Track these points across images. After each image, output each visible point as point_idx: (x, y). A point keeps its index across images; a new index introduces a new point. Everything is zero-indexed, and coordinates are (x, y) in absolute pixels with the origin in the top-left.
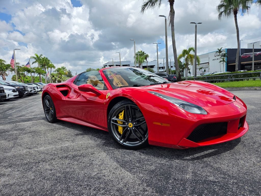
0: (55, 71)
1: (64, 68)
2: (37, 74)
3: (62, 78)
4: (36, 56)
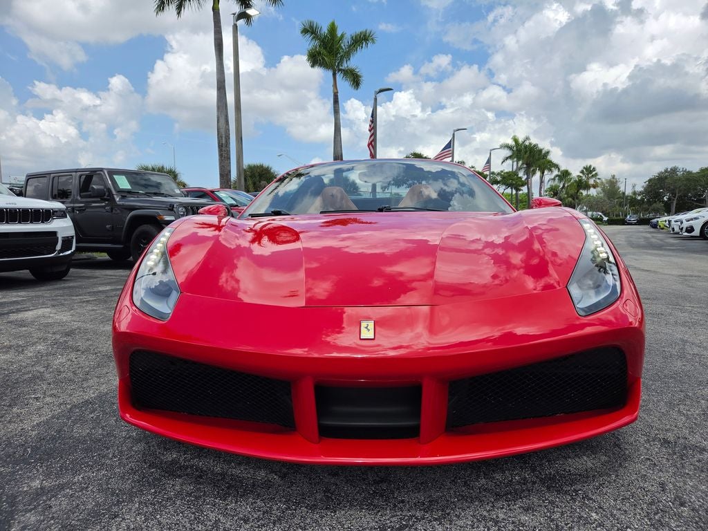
0: (554, 179)
1: (589, 171)
2: (504, 187)
3: (577, 198)
4: (514, 143)
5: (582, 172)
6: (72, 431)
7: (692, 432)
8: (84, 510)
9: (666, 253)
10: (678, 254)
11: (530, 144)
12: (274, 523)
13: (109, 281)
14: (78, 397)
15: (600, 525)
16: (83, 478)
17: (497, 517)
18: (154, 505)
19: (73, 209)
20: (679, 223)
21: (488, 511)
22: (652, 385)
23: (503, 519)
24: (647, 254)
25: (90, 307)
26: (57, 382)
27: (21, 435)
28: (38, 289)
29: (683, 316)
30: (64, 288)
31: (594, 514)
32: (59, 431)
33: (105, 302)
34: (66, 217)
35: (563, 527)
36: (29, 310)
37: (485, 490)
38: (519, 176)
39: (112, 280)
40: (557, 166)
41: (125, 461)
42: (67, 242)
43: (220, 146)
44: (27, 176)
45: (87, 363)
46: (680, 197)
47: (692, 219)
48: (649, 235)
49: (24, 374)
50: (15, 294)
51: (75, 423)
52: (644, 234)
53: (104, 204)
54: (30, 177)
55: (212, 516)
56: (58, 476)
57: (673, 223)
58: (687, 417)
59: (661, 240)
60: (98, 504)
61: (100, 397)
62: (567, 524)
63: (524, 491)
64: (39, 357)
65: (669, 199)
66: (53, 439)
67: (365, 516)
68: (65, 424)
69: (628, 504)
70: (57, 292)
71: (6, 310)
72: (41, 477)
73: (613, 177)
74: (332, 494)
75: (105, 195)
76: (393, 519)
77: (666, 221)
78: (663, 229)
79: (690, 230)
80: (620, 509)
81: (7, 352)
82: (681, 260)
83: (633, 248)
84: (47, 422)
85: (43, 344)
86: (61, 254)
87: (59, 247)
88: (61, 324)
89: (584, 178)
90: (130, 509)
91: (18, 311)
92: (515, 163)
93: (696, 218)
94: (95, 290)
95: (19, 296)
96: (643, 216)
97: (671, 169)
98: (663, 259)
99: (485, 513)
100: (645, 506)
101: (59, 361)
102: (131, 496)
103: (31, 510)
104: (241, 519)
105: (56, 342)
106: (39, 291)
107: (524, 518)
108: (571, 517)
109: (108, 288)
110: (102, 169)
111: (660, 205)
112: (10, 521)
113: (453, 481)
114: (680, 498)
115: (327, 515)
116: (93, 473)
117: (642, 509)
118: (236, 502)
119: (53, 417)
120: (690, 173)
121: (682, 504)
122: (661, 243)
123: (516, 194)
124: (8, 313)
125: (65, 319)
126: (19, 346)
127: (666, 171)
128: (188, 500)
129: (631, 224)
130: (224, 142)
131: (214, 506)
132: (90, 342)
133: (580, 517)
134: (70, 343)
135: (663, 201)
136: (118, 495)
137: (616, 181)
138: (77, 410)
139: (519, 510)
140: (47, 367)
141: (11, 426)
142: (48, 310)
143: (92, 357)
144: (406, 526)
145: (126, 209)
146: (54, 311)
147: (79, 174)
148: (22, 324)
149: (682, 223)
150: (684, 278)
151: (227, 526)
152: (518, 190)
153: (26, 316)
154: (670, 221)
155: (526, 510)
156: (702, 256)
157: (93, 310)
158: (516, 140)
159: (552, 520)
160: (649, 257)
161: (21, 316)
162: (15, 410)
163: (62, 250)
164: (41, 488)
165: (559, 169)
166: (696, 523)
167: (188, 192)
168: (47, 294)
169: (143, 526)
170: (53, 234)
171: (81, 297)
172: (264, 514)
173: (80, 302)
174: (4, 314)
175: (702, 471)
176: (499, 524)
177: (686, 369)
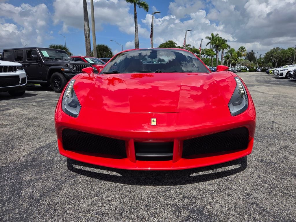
0: (228, 52)
1: (242, 49)
2: (207, 56)
3: (237, 61)
4: (211, 37)
5: (239, 49)
6: (39, 158)
7: (272, 157)
8: (48, 187)
9: (271, 85)
10: (276, 85)
11: (218, 37)
12: (119, 191)
13: (42, 96)
14: (39, 145)
15: (236, 190)
16: (46, 175)
17: (199, 187)
18: (75, 185)
19: (24, 65)
20: (277, 72)
21: (196, 186)
22: (259, 139)
23: (202, 188)
24: (263, 85)
25: (36, 108)
26: (29, 139)
27: (18, 160)
28: (12, 100)
29: (274, 112)
30: (24, 99)
31: (234, 186)
32: (33, 158)
33: (42, 106)
34: (23, 69)
35: (222, 191)
36: (11, 109)
37: (195, 178)
38: (213, 51)
39: (44, 96)
40: (229, 47)
41: (61, 169)
42: (24, 80)
43: (86, 37)
44: (3, 51)
45: (40, 132)
46: (279, 60)
47: (283, 70)
48: (265, 77)
49: (15, 136)
50: (4, 102)
51: (39, 155)
52: (263, 76)
53: (37, 63)
54: (5, 51)
55: (97, 188)
56: (36, 175)
57: (275, 72)
58: (271, 152)
59: (269, 79)
60: (53, 185)
61: (47, 145)
62: (224, 190)
63: (209, 178)
64: (19, 129)
65: (275, 61)
66: (32, 161)
67: (152, 187)
68: (35, 156)
69: (246, 183)
70: (21, 101)
71: (1, 109)
72: (29, 175)
73: (252, 51)
74: (140, 180)
75: (38, 59)
76: (162, 189)
77: (272, 71)
78: (271, 74)
79: (282, 74)
80: (243, 184)
81: (6, 127)
82: (276, 88)
83: (258, 82)
84: (28, 155)
85: (20, 124)
86: (22, 85)
87: (20, 82)
88: (25, 115)
89: (240, 52)
90: (66, 186)
91: (6, 109)
92: (212, 45)
93: (284, 70)
94: (37, 100)
95: (6, 103)
96: (264, 68)
97: (276, 48)
98: (269, 87)
99: (195, 186)
100: (252, 183)
101: (28, 130)
102: (65, 182)
103: (28, 188)
104: (107, 189)
105: (25, 123)
106: (14, 100)
107: (209, 188)
108: (226, 187)
109: (42, 99)
110: (36, 48)
111: (270, 64)
112: (21, 191)
113: (184, 175)
114: (265, 180)
115: (138, 187)
116: (49, 174)
117: (251, 184)
118: (105, 183)
119: (30, 153)
120: (284, 50)
121: (265, 183)
122: (269, 80)
123: (212, 59)
124: (2, 111)
125: (27, 113)
126: (10, 124)
127: (274, 49)
128: (87, 183)
129: (258, 72)
130: (87, 35)
131: (97, 185)
132: (39, 123)
133: (229, 187)
134: (31, 123)
135: (272, 62)
136: (60, 182)
137: (253, 53)
138: (39, 150)
139: (207, 185)
140: (24, 133)
141: (14, 157)
142: (19, 109)
143: (41, 129)
144: (167, 191)
145: (47, 66)
146: (22, 110)
147: (26, 50)
148: (9, 115)
149: (279, 72)
150: (276, 96)
151: (102, 192)
152: (212, 57)
153: (10, 112)
154: (274, 71)
155: (210, 185)
156: (285, 86)
157: (38, 109)
158: (212, 35)
159: (219, 188)
160: (264, 87)
161: (8, 112)
162: (14, 150)
163: (22, 84)
164: (31, 180)
165: (230, 48)
166: (270, 189)
167: (73, 58)
168: (17, 102)
169: (71, 192)
170: (17, 77)
171: (32, 104)
172: (115, 187)
173: (32, 106)
174: (1, 111)
175: (274, 171)
176: (200, 190)
177: (273, 133)
